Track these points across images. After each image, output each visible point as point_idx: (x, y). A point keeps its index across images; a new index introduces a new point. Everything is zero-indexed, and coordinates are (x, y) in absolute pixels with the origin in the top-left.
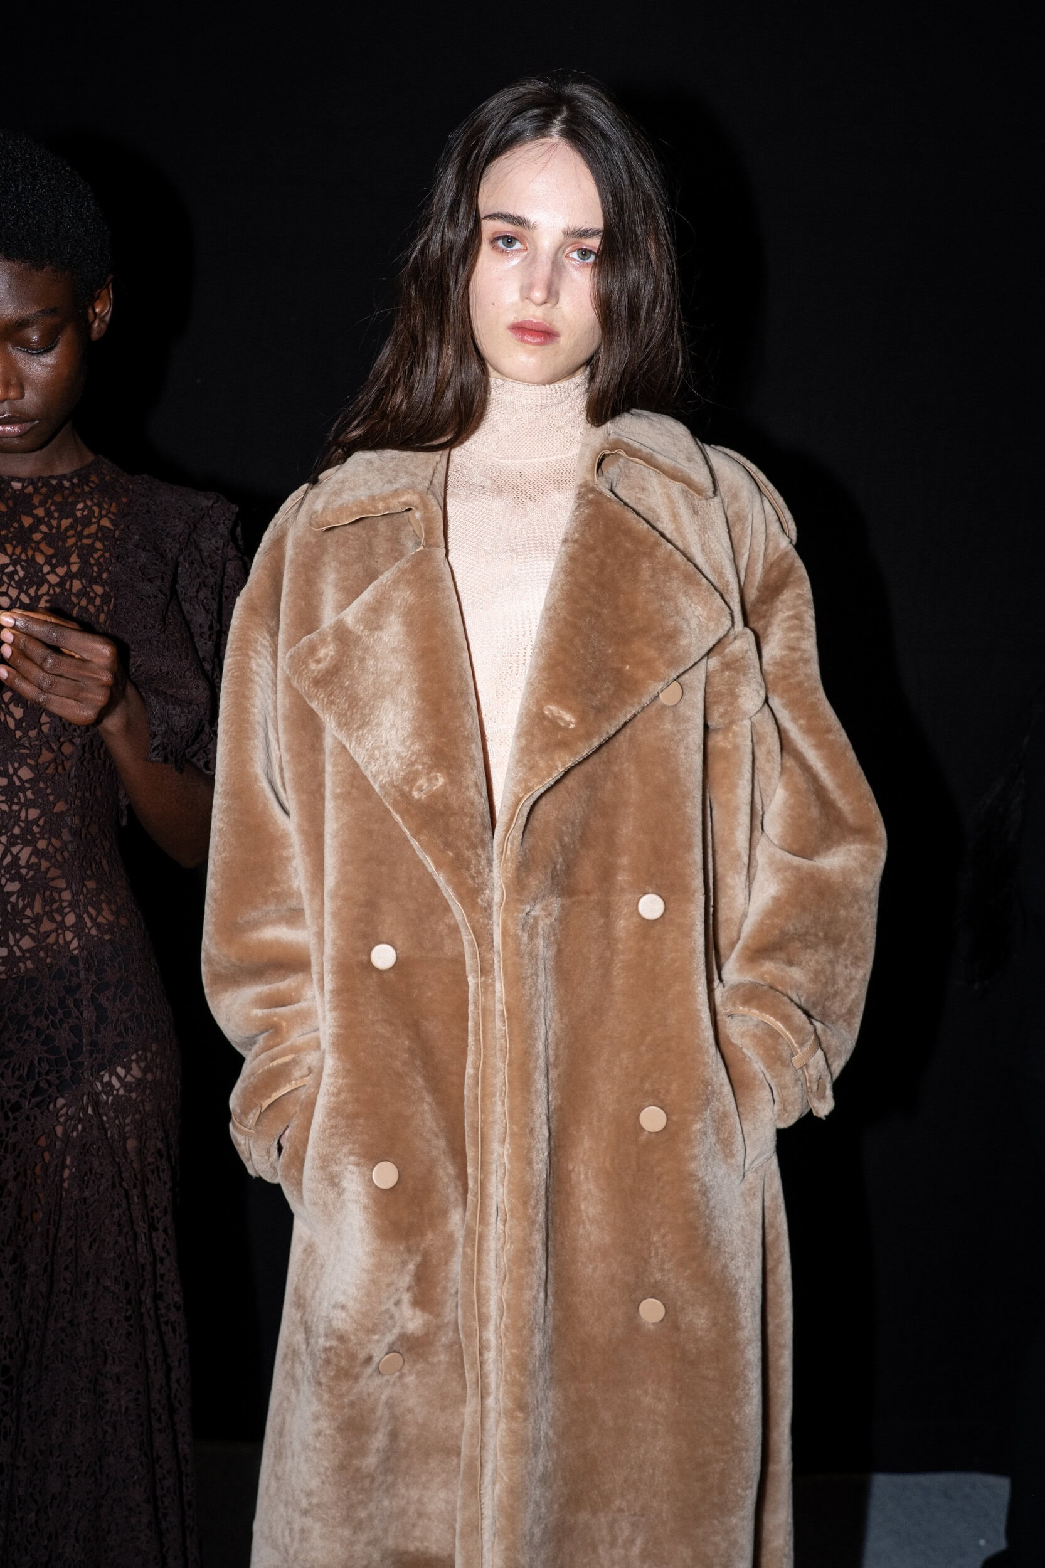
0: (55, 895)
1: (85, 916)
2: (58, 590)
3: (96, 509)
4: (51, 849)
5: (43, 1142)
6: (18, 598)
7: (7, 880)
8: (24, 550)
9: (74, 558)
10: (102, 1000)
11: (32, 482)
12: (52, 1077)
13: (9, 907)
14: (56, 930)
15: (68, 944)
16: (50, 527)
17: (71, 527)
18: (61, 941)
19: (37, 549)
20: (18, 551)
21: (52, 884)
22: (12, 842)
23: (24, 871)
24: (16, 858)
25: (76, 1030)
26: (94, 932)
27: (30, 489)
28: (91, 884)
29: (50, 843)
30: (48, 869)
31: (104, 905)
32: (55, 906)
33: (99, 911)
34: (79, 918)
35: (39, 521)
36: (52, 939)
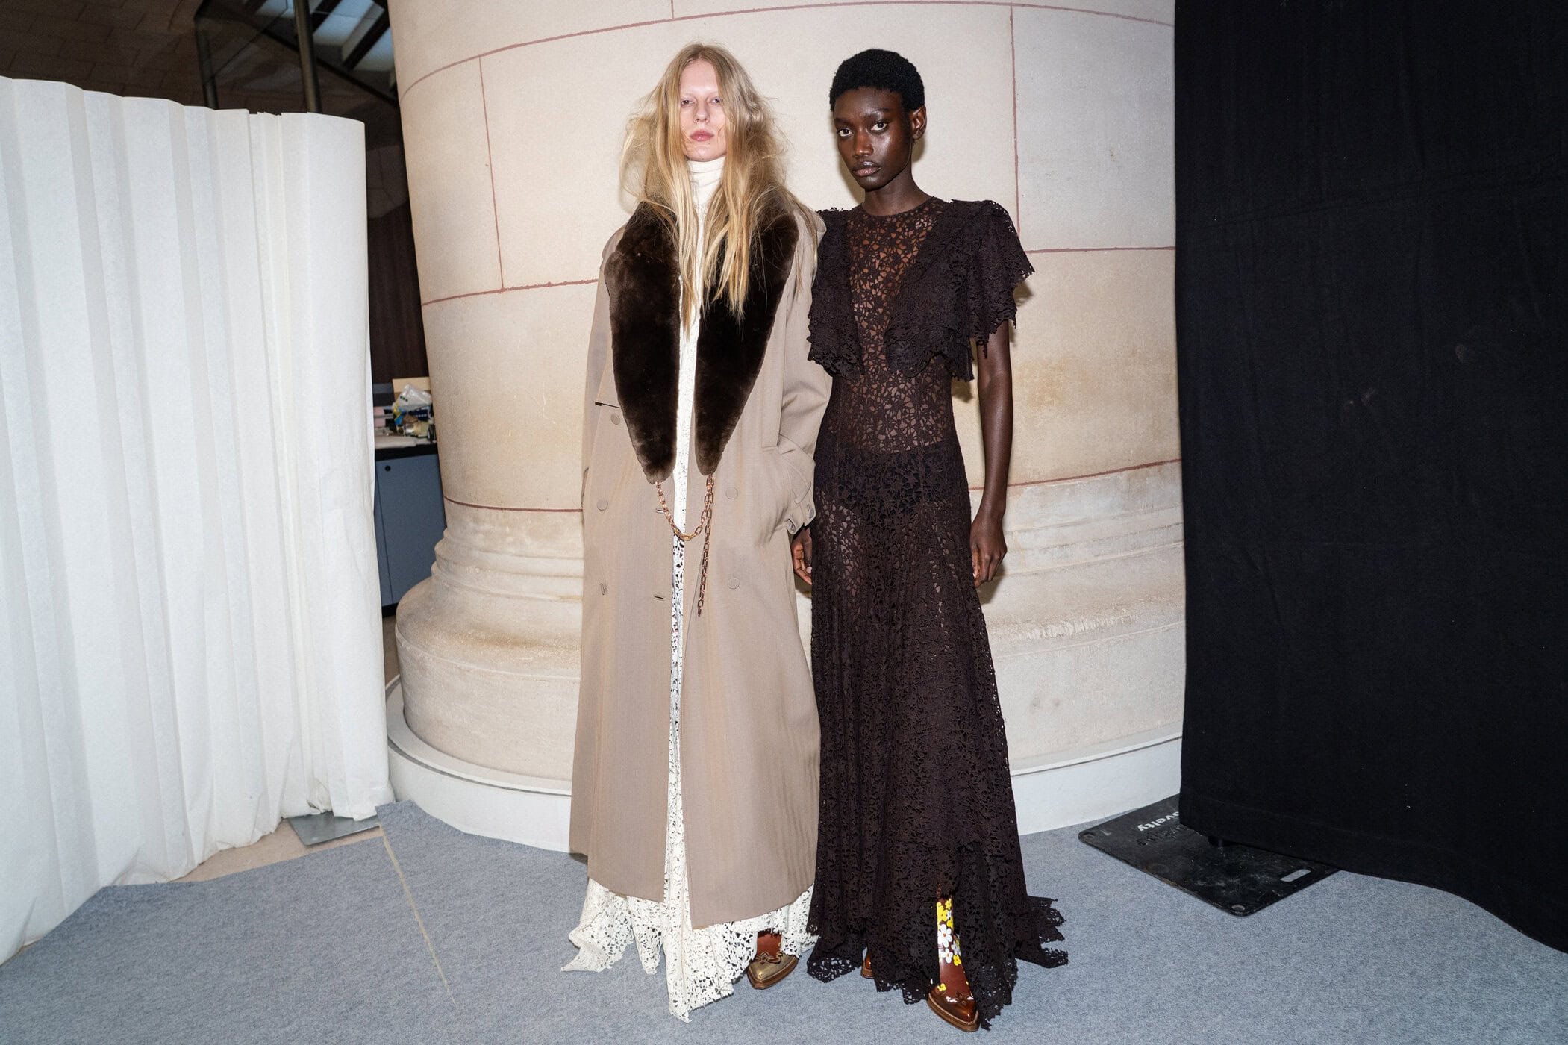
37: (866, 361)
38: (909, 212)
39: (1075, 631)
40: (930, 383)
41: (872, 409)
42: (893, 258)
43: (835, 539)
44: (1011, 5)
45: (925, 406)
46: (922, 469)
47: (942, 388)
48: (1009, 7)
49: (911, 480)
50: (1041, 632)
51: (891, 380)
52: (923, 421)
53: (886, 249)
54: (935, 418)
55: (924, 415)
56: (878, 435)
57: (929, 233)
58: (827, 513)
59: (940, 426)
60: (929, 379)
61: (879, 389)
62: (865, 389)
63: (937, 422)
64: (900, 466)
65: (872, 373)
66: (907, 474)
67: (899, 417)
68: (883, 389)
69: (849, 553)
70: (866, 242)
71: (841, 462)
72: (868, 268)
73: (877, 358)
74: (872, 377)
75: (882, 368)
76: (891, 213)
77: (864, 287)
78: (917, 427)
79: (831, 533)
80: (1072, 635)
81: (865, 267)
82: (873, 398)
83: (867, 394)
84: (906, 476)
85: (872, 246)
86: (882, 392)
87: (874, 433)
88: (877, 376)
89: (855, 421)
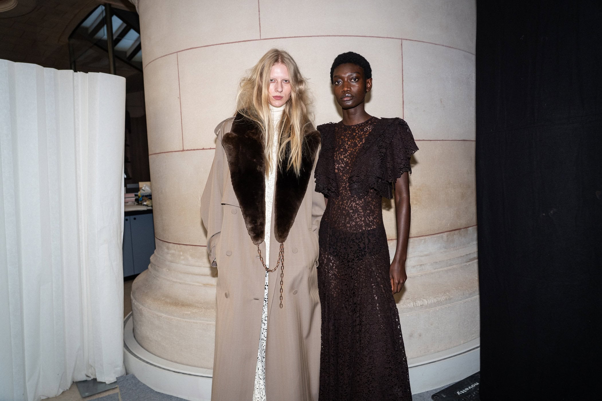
0: (360, 213)
1: (366, 218)
3: (369, 128)
4: (359, 203)
7: (350, 210)
8: (354, 140)
9: (364, 140)
10: (369, 237)
12: (360, 254)
13: (350, 216)
14: (360, 221)
15: (362, 224)
16: (359, 134)
17: (363, 133)
18: (361, 224)
19: (356, 140)
20: (352, 141)
22: (351, 202)
23: (353, 208)
24: (352, 205)
25: (364, 243)
26: (368, 222)
27: (355, 127)
30: (359, 208)
31: (371, 216)
32: (360, 216)
33: (370, 217)
34: (365, 218)
35: (357, 133)
36: (359, 223)
37: (341, 190)
38: (362, 124)
39: (428, 303)
40: (371, 201)
41: (344, 212)
42: (354, 144)
43: (327, 271)
44: (402, 39)
45: (368, 211)
46: (367, 241)
47: (376, 203)
48: (401, 40)
49: (362, 245)
50: (414, 304)
52: (367, 218)
53: (351, 140)
54: (373, 217)
55: (368, 216)
57: (370, 133)
58: (323, 258)
59: (375, 220)
60: (370, 199)
61: (347, 203)
62: (341, 203)
63: (374, 219)
64: (356, 239)
66: (360, 242)
67: (356, 216)
68: (349, 203)
69: (333, 277)
70: (343, 137)
71: (330, 235)
72: (343, 149)
73: (346, 189)
74: (344, 197)
75: (348, 194)
76: (354, 124)
77: (341, 157)
78: (364, 221)
79: (325, 268)
80: (427, 305)
81: (342, 149)
82: (344, 207)
83: (341, 205)
84: (359, 244)
85: (345, 139)
86: (348, 205)
87: (345, 223)
88: (346, 197)
89: (337, 217)
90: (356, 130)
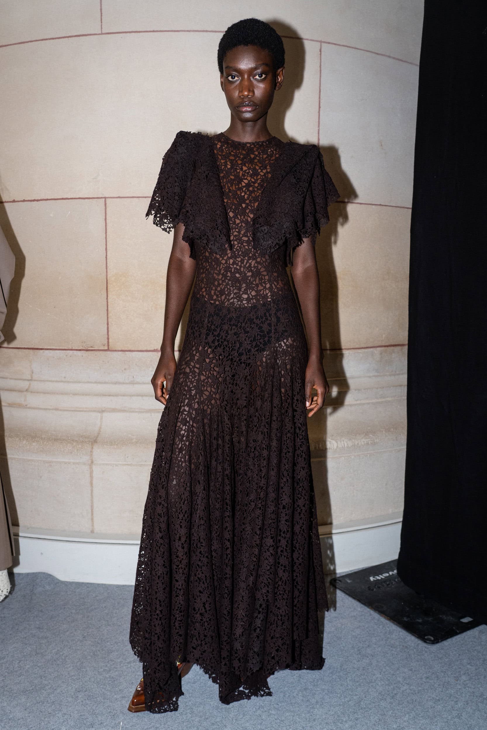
1: (273, 285)
2: (264, 177)
3: (274, 151)
4: (262, 262)
5: (259, 363)
6: (251, 180)
7: (248, 272)
8: (252, 165)
9: (268, 167)
10: (278, 314)
11: (253, 144)
12: (262, 341)
14: (263, 289)
15: (267, 294)
16: (260, 158)
17: (267, 157)
18: (265, 293)
20: (250, 166)
21: (262, 273)
22: (249, 259)
23: (253, 269)
24: (250, 264)
26: (276, 290)
27: (253, 146)
28: (275, 274)
29: (261, 259)
30: (261, 268)
31: (280, 282)
32: (263, 281)
33: (278, 284)
34: (271, 285)
35: (257, 156)
36: (262, 293)
37: (233, 240)
38: (262, 142)
41: (237, 275)
44: (321, 42)
46: (274, 320)
48: (319, 43)
49: (265, 327)
51: (251, 255)
55: (275, 280)
56: (242, 294)
61: (242, 261)
62: (231, 261)
64: (257, 318)
65: (237, 250)
66: (262, 323)
67: (257, 282)
68: (245, 261)
72: (235, 176)
73: (240, 239)
74: (236, 252)
77: (231, 188)
78: (270, 289)
82: (238, 267)
84: (261, 325)
86: (245, 264)
87: (239, 293)
88: (240, 253)
89: (225, 284)
90: (255, 150)
